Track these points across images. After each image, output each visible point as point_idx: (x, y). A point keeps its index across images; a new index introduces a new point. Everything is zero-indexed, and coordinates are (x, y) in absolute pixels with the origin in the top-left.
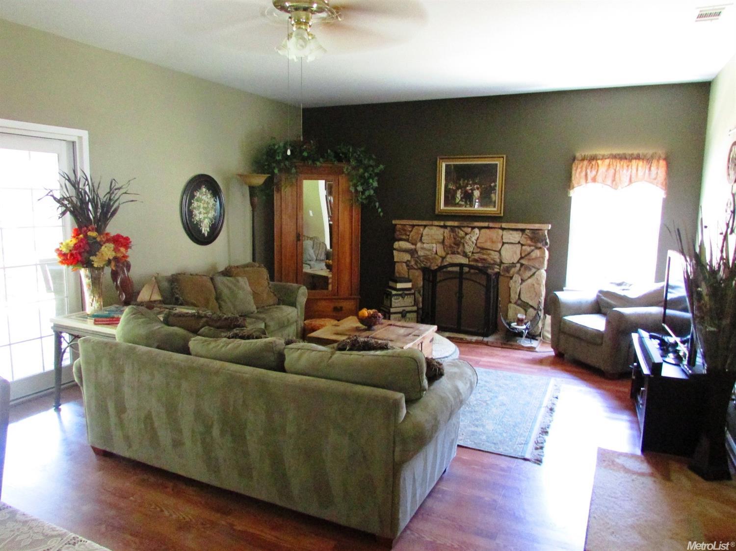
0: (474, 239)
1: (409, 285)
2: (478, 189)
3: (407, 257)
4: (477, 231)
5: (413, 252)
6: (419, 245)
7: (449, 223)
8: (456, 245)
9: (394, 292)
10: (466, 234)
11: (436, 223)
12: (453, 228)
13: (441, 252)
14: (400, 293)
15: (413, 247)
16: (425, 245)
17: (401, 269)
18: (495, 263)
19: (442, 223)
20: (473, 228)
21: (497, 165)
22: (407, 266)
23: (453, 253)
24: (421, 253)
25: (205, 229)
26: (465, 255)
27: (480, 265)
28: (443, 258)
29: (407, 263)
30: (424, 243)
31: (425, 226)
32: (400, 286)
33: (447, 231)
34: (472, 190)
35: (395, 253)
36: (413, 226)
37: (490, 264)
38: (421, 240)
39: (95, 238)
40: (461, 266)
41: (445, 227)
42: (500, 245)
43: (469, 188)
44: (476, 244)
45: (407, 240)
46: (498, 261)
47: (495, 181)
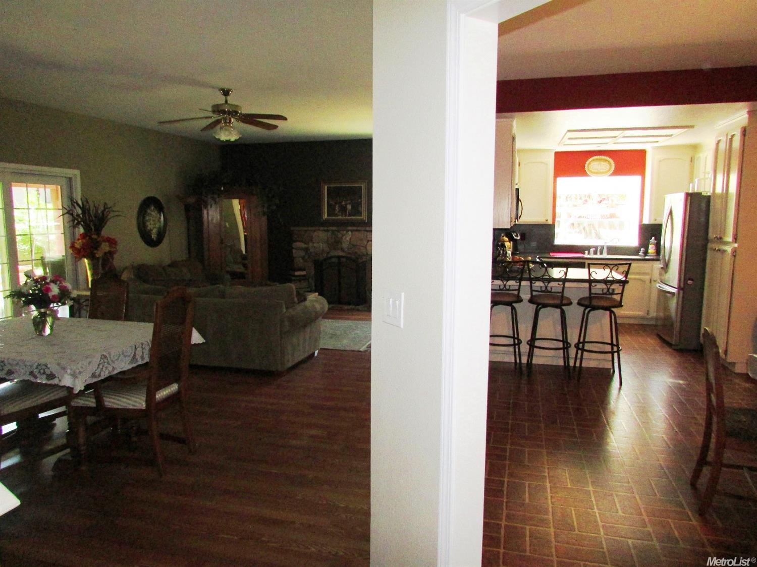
0: (348, 239)
1: (304, 273)
2: (350, 204)
3: (302, 253)
4: (350, 233)
5: (306, 250)
6: (311, 244)
7: (331, 228)
8: (336, 243)
9: (293, 278)
10: (343, 236)
11: (322, 228)
12: (333, 231)
13: (327, 249)
14: (298, 278)
15: (306, 246)
16: (315, 245)
17: (299, 262)
18: (364, 255)
19: (326, 228)
20: (348, 231)
21: (361, 187)
22: (303, 259)
23: (335, 249)
24: (312, 250)
25: (154, 236)
26: (342, 250)
27: (353, 257)
28: (328, 253)
29: (303, 258)
30: (314, 243)
31: (315, 231)
32: (297, 273)
33: (330, 233)
34: (346, 204)
35: (294, 251)
36: (306, 231)
37: (359, 256)
38: (312, 241)
40: (339, 257)
41: (328, 231)
42: (365, 242)
43: (343, 203)
44: (350, 243)
45: (302, 241)
46: (365, 253)
47: (361, 197)
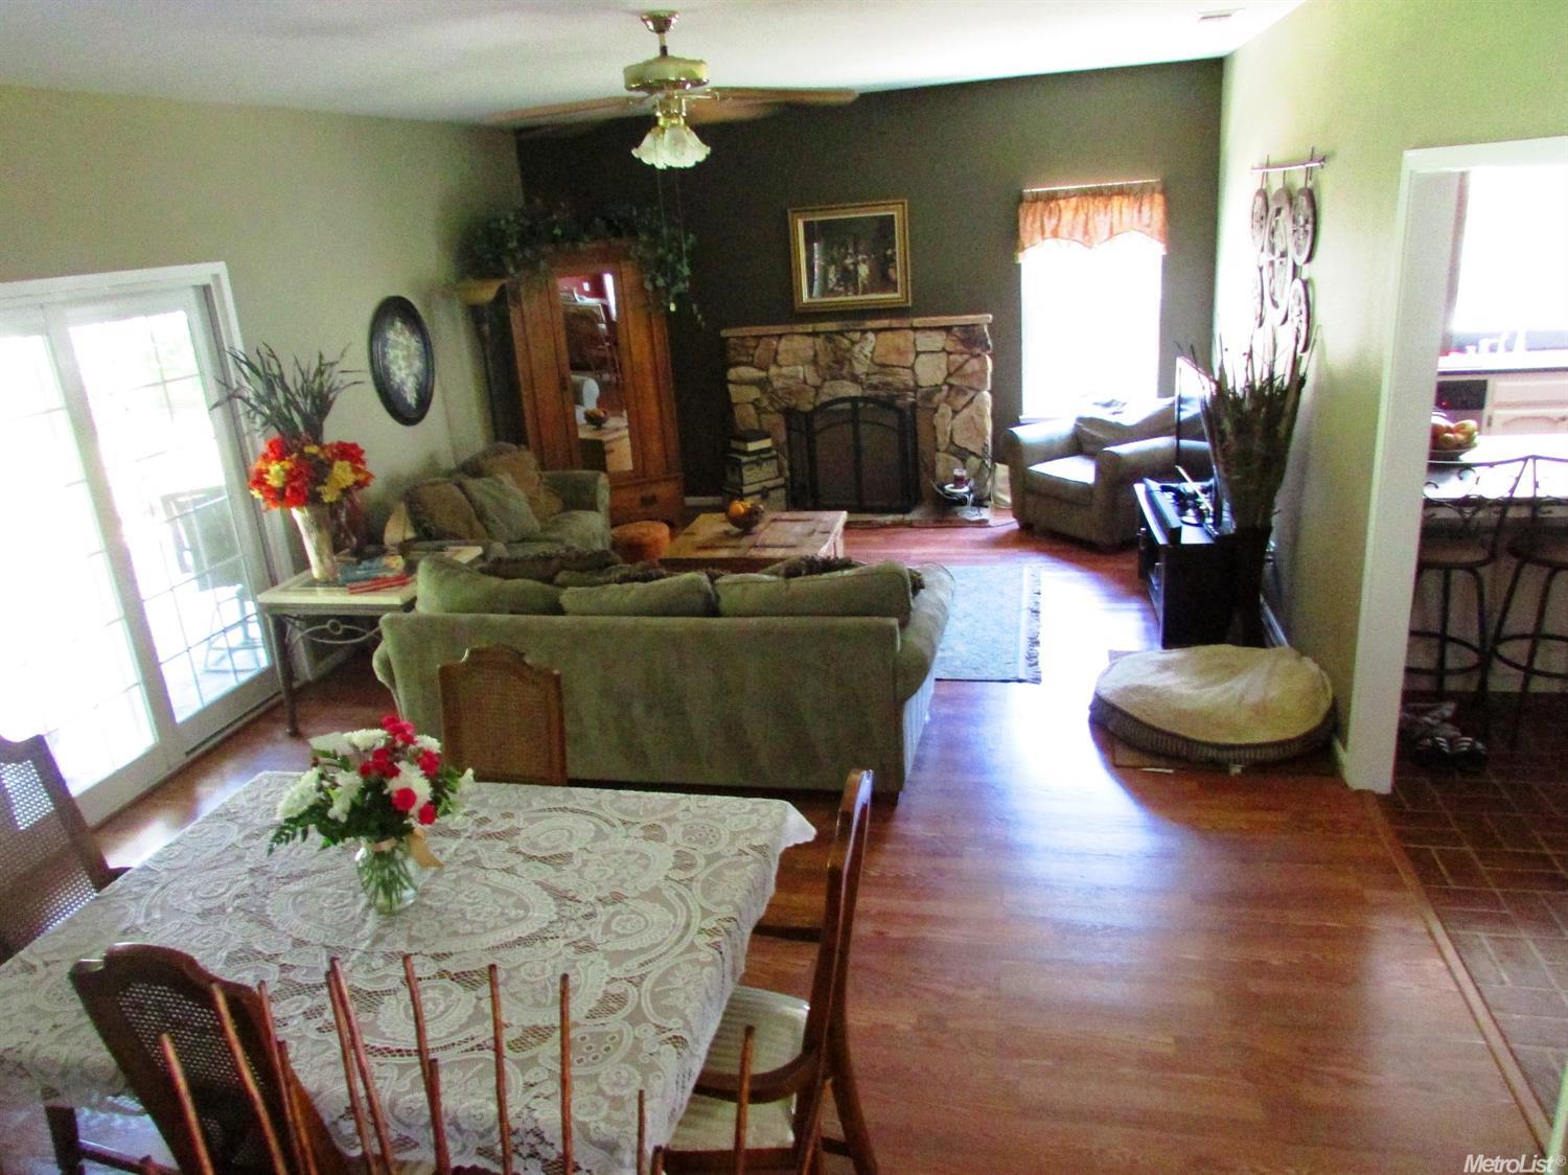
0: (867, 351)
1: (766, 443)
2: (864, 261)
3: (754, 393)
4: (871, 336)
5: (761, 385)
6: (773, 370)
7: (822, 327)
8: (838, 365)
9: (745, 459)
10: (853, 343)
11: (799, 328)
12: (829, 336)
13: (813, 379)
14: (754, 458)
15: (762, 374)
16: (785, 370)
17: (746, 416)
18: (907, 389)
19: (809, 328)
20: (864, 332)
21: (892, 216)
22: (757, 408)
23: (834, 378)
24: (778, 384)
26: (855, 379)
27: (882, 393)
28: (817, 388)
29: (755, 403)
30: (781, 366)
31: (780, 336)
32: (752, 446)
33: (820, 341)
34: (856, 264)
35: (731, 388)
36: (758, 338)
37: (898, 390)
38: (775, 361)
39: (315, 456)
40: (853, 400)
41: (815, 334)
42: (911, 357)
43: (849, 261)
44: (872, 360)
45: (751, 364)
46: (912, 383)
47: (893, 247)
